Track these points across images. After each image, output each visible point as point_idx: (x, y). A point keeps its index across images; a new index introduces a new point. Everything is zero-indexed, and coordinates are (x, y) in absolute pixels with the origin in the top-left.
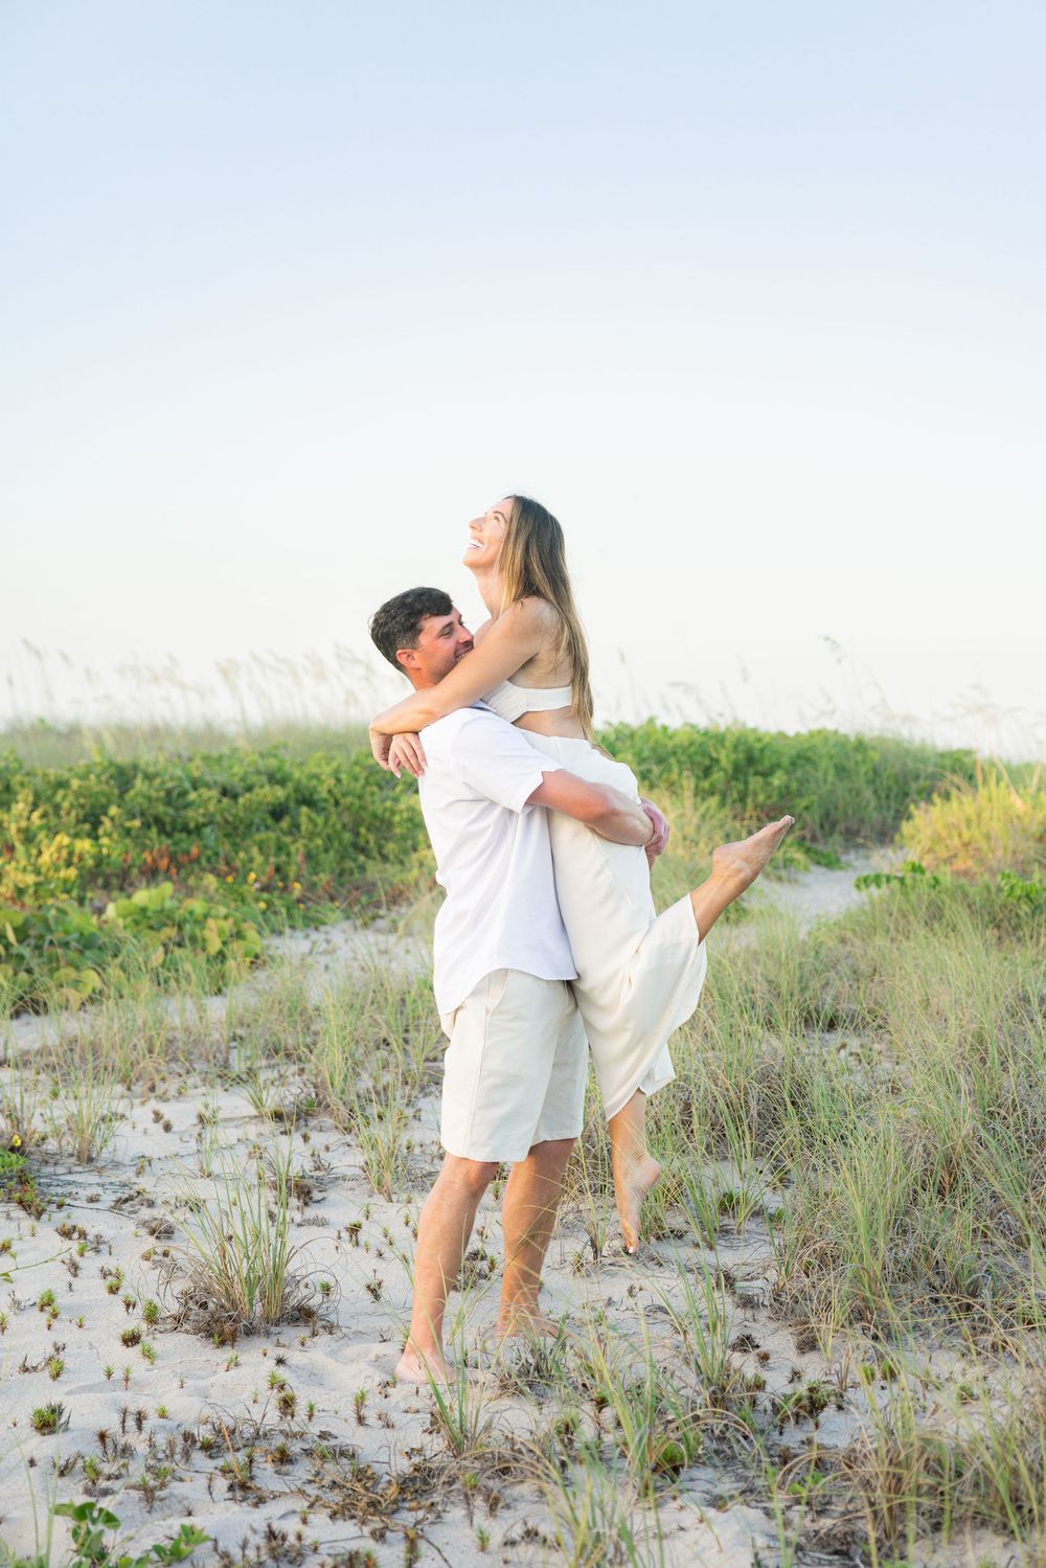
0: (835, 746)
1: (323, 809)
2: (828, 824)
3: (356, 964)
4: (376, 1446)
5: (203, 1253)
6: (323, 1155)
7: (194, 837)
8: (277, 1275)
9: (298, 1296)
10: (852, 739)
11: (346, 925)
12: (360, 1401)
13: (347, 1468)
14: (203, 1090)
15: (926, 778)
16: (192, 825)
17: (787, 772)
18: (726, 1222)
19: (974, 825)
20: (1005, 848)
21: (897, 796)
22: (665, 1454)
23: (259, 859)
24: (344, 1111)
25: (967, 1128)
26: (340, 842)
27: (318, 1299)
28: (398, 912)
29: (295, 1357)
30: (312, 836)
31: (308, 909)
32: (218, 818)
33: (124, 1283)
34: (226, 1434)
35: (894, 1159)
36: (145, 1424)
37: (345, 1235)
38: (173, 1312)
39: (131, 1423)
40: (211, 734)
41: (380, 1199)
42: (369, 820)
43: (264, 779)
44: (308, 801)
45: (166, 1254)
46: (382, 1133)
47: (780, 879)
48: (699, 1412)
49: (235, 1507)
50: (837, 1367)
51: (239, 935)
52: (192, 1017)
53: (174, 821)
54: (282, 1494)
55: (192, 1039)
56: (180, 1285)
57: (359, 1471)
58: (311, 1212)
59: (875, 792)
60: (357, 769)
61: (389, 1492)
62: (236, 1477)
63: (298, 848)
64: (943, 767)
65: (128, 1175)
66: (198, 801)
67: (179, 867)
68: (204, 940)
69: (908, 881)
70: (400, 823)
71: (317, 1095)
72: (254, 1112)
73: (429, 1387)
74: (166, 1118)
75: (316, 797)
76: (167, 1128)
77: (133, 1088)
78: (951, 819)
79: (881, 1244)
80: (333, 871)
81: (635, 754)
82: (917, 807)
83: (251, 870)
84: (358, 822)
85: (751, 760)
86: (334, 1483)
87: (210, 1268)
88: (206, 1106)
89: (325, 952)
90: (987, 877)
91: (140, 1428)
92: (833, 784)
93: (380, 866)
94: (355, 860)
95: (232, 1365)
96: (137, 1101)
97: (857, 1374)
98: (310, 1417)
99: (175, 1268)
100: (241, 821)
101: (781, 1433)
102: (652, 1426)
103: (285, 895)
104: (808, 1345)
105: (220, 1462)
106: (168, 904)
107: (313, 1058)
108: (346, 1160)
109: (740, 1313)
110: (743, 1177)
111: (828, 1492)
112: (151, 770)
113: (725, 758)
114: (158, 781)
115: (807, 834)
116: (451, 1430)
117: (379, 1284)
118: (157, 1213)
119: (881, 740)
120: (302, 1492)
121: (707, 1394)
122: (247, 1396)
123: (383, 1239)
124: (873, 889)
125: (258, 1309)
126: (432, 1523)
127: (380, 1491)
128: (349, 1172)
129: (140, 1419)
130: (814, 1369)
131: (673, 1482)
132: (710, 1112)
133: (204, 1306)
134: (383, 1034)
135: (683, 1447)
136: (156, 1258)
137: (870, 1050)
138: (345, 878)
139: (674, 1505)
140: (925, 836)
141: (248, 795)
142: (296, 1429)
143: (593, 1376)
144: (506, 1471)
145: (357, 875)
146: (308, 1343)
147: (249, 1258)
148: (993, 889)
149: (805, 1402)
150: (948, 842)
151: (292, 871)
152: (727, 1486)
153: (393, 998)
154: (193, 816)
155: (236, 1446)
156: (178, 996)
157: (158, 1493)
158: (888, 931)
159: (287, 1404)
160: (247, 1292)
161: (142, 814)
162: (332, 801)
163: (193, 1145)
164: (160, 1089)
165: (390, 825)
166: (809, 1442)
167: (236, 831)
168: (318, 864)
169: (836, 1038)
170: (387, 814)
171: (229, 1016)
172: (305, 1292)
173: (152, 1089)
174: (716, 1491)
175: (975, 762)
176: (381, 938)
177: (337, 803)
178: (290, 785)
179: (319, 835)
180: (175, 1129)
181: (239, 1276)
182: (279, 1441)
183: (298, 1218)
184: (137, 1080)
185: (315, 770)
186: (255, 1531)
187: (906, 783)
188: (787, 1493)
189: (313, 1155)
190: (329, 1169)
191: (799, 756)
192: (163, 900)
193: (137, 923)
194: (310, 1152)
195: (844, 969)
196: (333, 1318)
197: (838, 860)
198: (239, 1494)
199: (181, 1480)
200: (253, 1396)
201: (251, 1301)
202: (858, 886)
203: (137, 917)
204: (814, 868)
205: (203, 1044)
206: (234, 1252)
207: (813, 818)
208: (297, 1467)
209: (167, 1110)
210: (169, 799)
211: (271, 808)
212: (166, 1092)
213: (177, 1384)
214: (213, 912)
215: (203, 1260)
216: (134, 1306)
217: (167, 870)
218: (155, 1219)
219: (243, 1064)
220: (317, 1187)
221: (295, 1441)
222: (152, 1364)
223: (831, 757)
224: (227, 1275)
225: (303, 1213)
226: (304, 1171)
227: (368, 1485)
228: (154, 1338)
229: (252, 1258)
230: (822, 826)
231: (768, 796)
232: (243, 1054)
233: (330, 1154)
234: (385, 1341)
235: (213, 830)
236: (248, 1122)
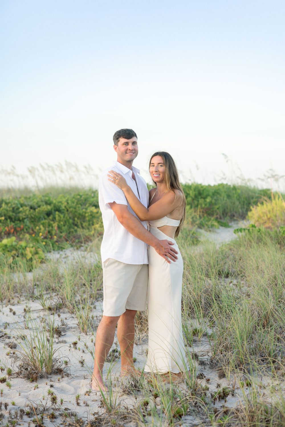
0: (226, 189)
1: (63, 212)
2: (225, 213)
3: (75, 261)
4: (83, 412)
5: (26, 352)
6: (65, 321)
7: (22, 222)
8: (50, 359)
9: (57, 366)
10: (232, 186)
11: (71, 249)
12: (78, 398)
13: (74, 419)
14: (26, 301)
15: (256, 198)
17: (212, 197)
18: (195, 338)
19: (271, 212)
20: (281, 220)
21: (246, 204)
22: (177, 411)
23: (43, 229)
24: (71, 307)
25: (271, 306)
26: (69, 223)
27: (63, 366)
28: (88, 245)
29: (56, 385)
31: (59, 244)
32: (29, 216)
34: (34, 410)
35: (248, 315)
36: (8, 407)
37: (72, 346)
38: (16, 371)
39: (3, 407)
40: (27, 190)
41: (84, 334)
42: (78, 215)
43: (44, 203)
44: (58, 210)
45: (14, 353)
46: (83, 313)
47: (210, 231)
48: (188, 398)
50: (232, 382)
51: (37, 253)
52: (22, 278)
53: (15, 217)
55: (22, 285)
56: (19, 363)
57: (78, 420)
58: (61, 339)
59: (240, 203)
60: (74, 200)
61: (88, 426)
62: (38, 423)
63: (55, 225)
64: (261, 194)
65: (1, 329)
66: (23, 211)
67: (17, 232)
68: (26, 254)
69: (251, 230)
70: (88, 216)
71: (62, 302)
72: (42, 308)
74: (14, 310)
75: (61, 209)
76: (14, 314)
77: (3, 301)
78: (264, 211)
79: (245, 343)
80: (66, 232)
82: (253, 207)
83: (40, 232)
84: (74, 216)
85: (200, 194)
86: (70, 424)
87: (28, 357)
88: (27, 307)
89: (64, 258)
90: (276, 228)
91: (6, 409)
92: (226, 200)
93: (82, 230)
94: (74, 228)
95: (36, 388)
96: (4, 306)
97: (238, 384)
98: (62, 403)
99: (17, 358)
100: (37, 217)
101: (214, 404)
102: (172, 403)
103: (52, 240)
104: (222, 376)
105: (32, 419)
106: (14, 243)
107: (61, 290)
108: (72, 322)
109: (200, 367)
110: (200, 324)
111: (230, 422)
112: (8, 201)
113: (192, 193)
114: (10, 205)
115: (218, 216)
116: (107, 406)
117: (84, 361)
118: (12, 340)
121: (190, 392)
122: (41, 397)
123: (84, 346)
124: (240, 233)
125: (44, 369)
128: (73, 326)
129: (6, 406)
130: (224, 383)
131: (180, 420)
132: (189, 303)
133: (27, 369)
134: (83, 282)
135: (182, 409)
137: (240, 283)
138: (71, 234)
140: (256, 216)
141: (39, 209)
142: (57, 407)
143: (153, 388)
144: (125, 418)
145: (74, 233)
146: (61, 380)
147: (41, 353)
148: (278, 232)
149: (222, 394)
150: (263, 218)
151: (54, 232)
152: (197, 422)
153: (86, 271)
154: (21, 216)
155: (38, 414)
156: (18, 272)
158: (245, 245)
159: (54, 400)
160: (40, 364)
161: (5, 215)
162: (66, 210)
163: (23, 319)
164: (12, 301)
165: (85, 217)
166: (223, 407)
167: (35, 220)
168: (62, 230)
169: (228, 280)
170: (84, 214)
171: (34, 278)
172: (59, 364)
173: (9, 301)
174: (194, 423)
175: (271, 193)
176: (82, 253)
177: (67, 211)
178: (52, 205)
179: (62, 221)
180: (16, 314)
181: (38, 359)
182: (51, 411)
183: (57, 341)
184: (4, 299)
185: (60, 200)
187: (249, 200)
188: (217, 423)
189: (61, 321)
190: (67, 325)
191: (215, 192)
192: (12, 242)
193: (3, 250)
194: (61, 320)
195: (231, 258)
196: (68, 372)
197: (228, 225)
199: (20, 425)
200: (43, 398)
201: (42, 367)
202: (235, 233)
203: (4, 248)
204: (221, 228)
205: (25, 287)
206: (36, 352)
207: (220, 212)
208: (57, 420)
209: (14, 308)
210: (13, 210)
211: (46, 213)
212: (13, 303)
213: (18, 394)
214: (28, 246)
215: (26, 354)
216: (4, 370)
217: (13, 233)
218: (10, 342)
219: (38, 293)
220: (63, 331)
221: (57, 411)
222: (10, 388)
223: (225, 192)
224: (34, 359)
225: (58, 339)
226: (58, 326)
227: (81, 424)
228: (10, 380)
229: (42, 353)
230: (223, 214)
231: (206, 205)
232: (38, 290)
233: (67, 320)
234: (85, 379)
235: (28, 220)
236: (40, 311)
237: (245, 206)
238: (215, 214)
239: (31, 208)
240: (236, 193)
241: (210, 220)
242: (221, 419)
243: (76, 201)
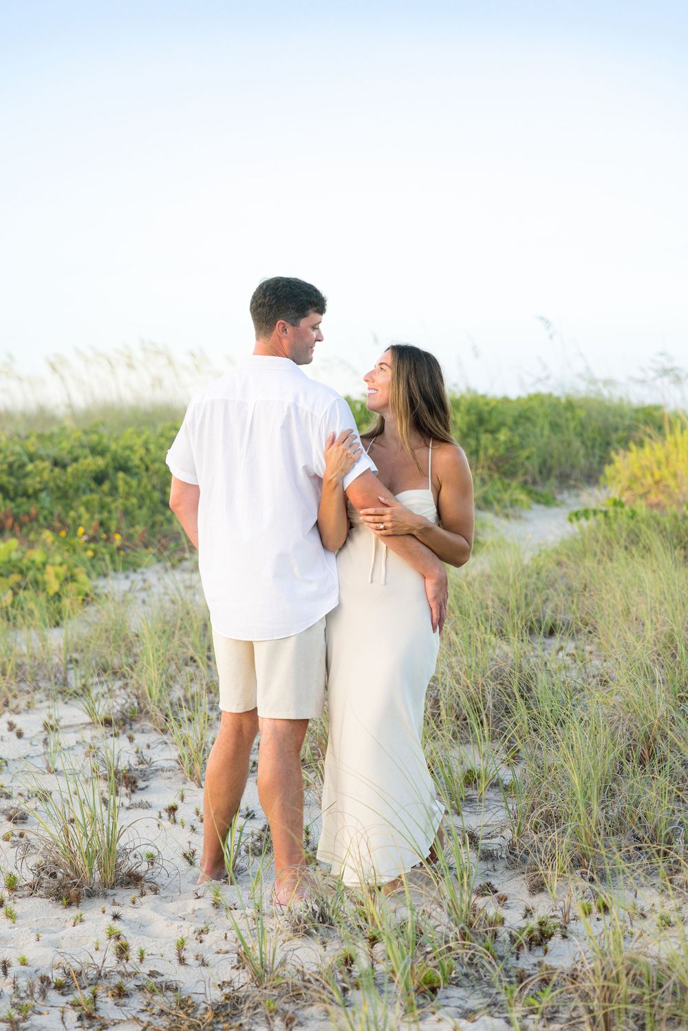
0: (549, 406)
1: (136, 474)
2: (545, 470)
3: (167, 598)
4: (194, 981)
5: (51, 835)
6: (145, 752)
7: (32, 500)
8: (110, 850)
9: (130, 864)
10: (563, 400)
11: (158, 567)
12: (181, 946)
13: (172, 999)
14: (46, 704)
15: (624, 430)
17: (511, 429)
18: (470, 792)
19: (663, 467)
21: (601, 445)
22: (425, 978)
23: (86, 516)
24: (161, 717)
25: (662, 709)
27: (144, 866)
29: (128, 913)
30: (128, 496)
31: (127, 555)
32: (52, 485)
34: (74, 975)
35: (603, 736)
36: (10, 971)
37: (165, 815)
38: (28, 881)
40: (43, 416)
41: (192, 785)
43: (87, 451)
44: (124, 468)
45: (21, 836)
46: (191, 733)
47: (507, 516)
48: (452, 944)
50: (561, 904)
51: (71, 578)
52: (37, 644)
53: (16, 488)
54: (120, 1022)
55: (36, 663)
56: (33, 860)
57: (182, 1001)
58: (137, 798)
59: (583, 443)
61: (206, 1017)
62: (84, 1010)
63: (117, 506)
64: (638, 421)
66: (35, 471)
67: (21, 527)
68: (45, 583)
69: (611, 514)
71: (139, 704)
72: (87, 719)
73: (234, 932)
74: (18, 727)
75: (130, 464)
76: (20, 735)
78: (645, 462)
79: (595, 806)
80: (146, 524)
82: (617, 453)
83: (80, 525)
85: (481, 421)
86: (162, 1011)
87: (57, 845)
88: (50, 717)
89: (144, 589)
90: (674, 508)
91: (5, 974)
92: (549, 437)
94: (163, 514)
95: (78, 921)
97: (577, 910)
98: (141, 960)
99: (28, 848)
100: (71, 486)
101: (518, 959)
102: (414, 957)
103: (109, 545)
104: (538, 887)
105: (70, 998)
106: (14, 556)
107: (135, 675)
108: (164, 756)
109: (484, 866)
110: (483, 756)
111: (556, 1004)
115: (530, 479)
116: (253, 966)
117: (193, 853)
118: (15, 802)
119: (586, 400)
120: (137, 1020)
121: (457, 930)
122: (90, 946)
123: (195, 817)
124: (583, 521)
125: (97, 876)
127: (199, 1016)
128: (166, 764)
129: (5, 966)
130: (543, 907)
131: (432, 1000)
132: (455, 705)
133: (53, 875)
134: (191, 652)
135: (439, 973)
136: (14, 838)
137: (583, 651)
138: (157, 529)
139: (433, 1018)
140: (624, 476)
141: (75, 465)
142: (130, 970)
143: (366, 919)
144: (298, 997)
145: (166, 527)
146: (138, 901)
147: (87, 836)
148: (680, 517)
149: (536, 933)
150: (643, 480)
151: (113, 525)
152: (475, 1002)
154: (31, 483)
155: (83, 985)
156: (25, 628)
157: (22, 1025)
158: (595, 554)
159: (122, 951)
160: (87, 863)
162: (143, 467)
163: (41, 748)
164: (13, 704)
166: (540, 964)
167: (64, 495)
168: (133, 518)
169: (555, 642)
171: (67, 643)
172: (134, 861)
173: (6, 704)
174: (467, 1006)
175: (662, 417)
176: (187, 576)
177: (147, 469)
178: (109, 456)
179: (134, 494)
180: (26, 735)
181: (80, 851)
182: (117, 980)
183: (127, 802)
185: (129, 443)
187: (608, 434)
188: (523, 1006)
189: (137, 752)
190: (150, 763)
191: (520, 416)
192: (10, 552)
194: (135, 749)
195: (561, 586)
196: (157, 881)
197: (554, 499)
198: (86, 1023)
199: (40, 1013)
200: (95, 946)
201: (90, 870)
202: (570, 520)
204: (535, 506)
205: (46, 667)
206: (76, 832)
207: (533, 466)
208: (132, 1000)
209: (19, 721)
210: (11, 470)
211: (93, 475)
212: (17, 707)
213: (34, 938)
214: (51, 561)
215: (51, 840)
217: (12, 529)
218: (12, 808)
219: (79, 681)
220: (141, 778)
221: (130, 980)
222: (14, 923)
223: (546, 416)
224: (71, 851)
225: (130, 799)
226: (130, 765)
227: (189, 1011)
228: (15, 903)
229: (90, 836)
230: (541, 472)
231: (497, 450)
232: (78, 673)
233: (151, 751)
234: (199, 897)
235: (48, 495)
236: (84, 728)
238: (521, 473)
241: (507, 488)
242: (535, 997)
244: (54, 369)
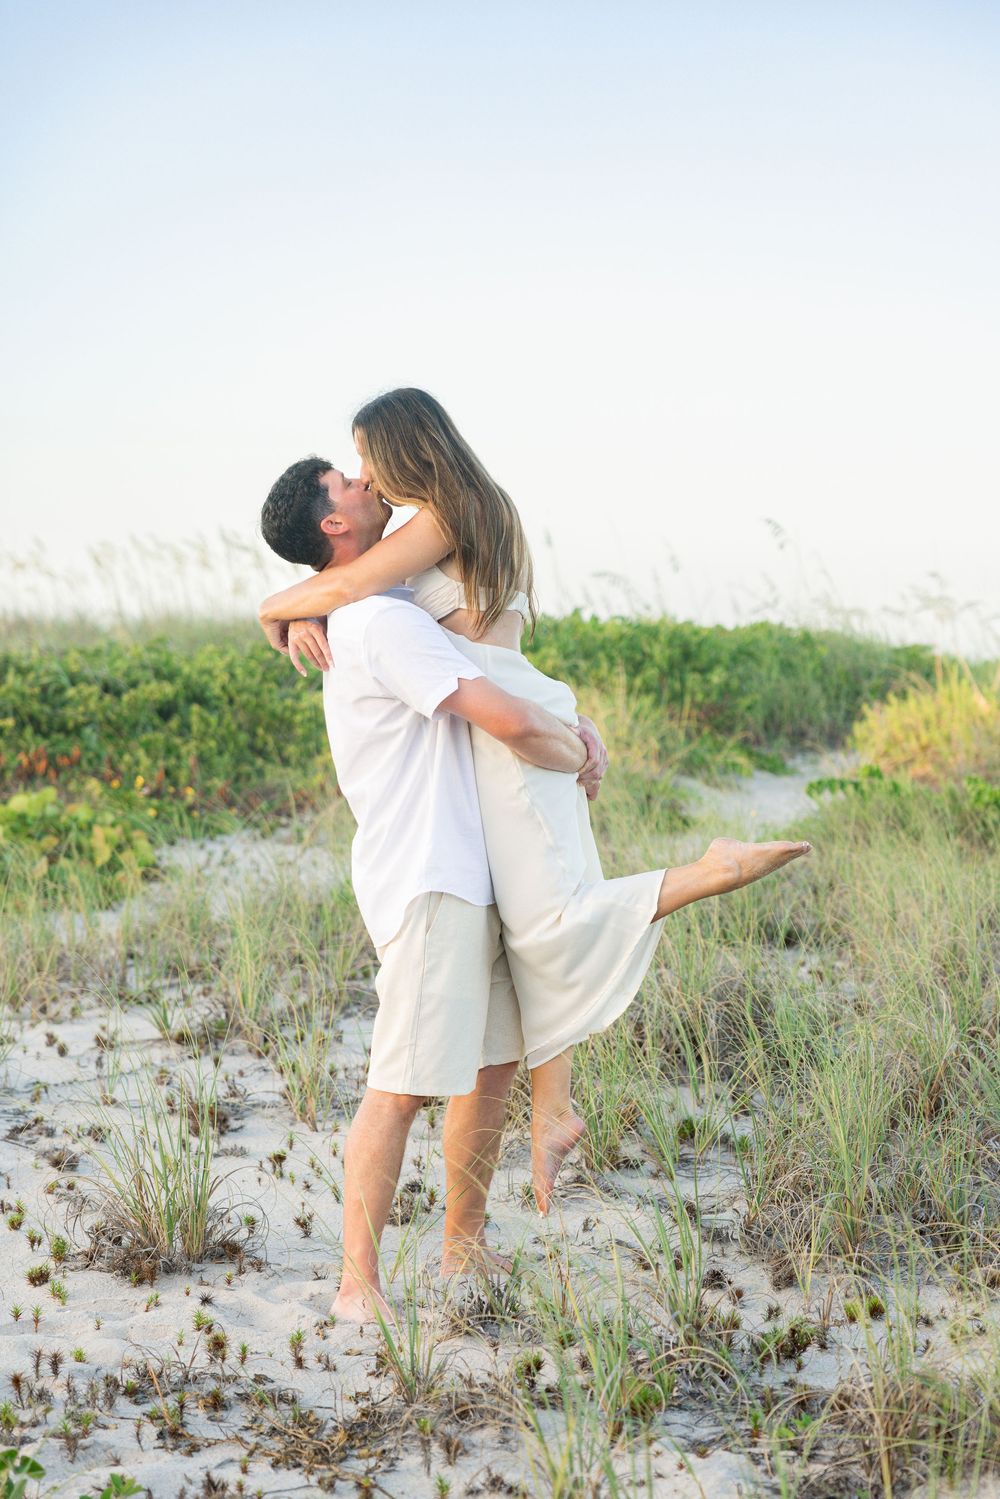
0: (780, 640)
1: (216, 708)
2: (772, 726)
3: (259, 877)
4: (319, 1390)
5: (117, 1185)
6: (238, 1080)
7: (73, 738)
8: (199, 1208)
9: (222, 1231)
10: (800, 634)
11: (245, 834)
12: (297, 1344)
13: (288, 1414)
14: (99, 1011)
15: (880, 676)
16: (71, 725)
17: (728, 669)
18: (686, 1150)
19: (933, 727)
20: (967, 752)
21: (848, 695)
22: (639, 1395)
23: (145, 761)
24: (259, 1034)
25: (949, 1048)
26: (236, 743)
27: (244, 1233)
28: (302, 821)
29: (221, 1296)
30: (203, 736)
31: (202, 816)
32: (100, 717)
33: (27, 1218)
34: (154, 1377)
36: (62, 1368)
37: (268, 1166)
38: (82, 1249)
39: (45, 1367)
40: (81, 628)
41: (303, 1128)
42: (266, 719)
43: (149, 674)
44: (198, 697)
45: (71, 1187)
46: (303, 1057)
48: (673, 1352)
49: (166, 1456)
50: (818, 1303)
51: (128, 846)
52: (82, 933)
53: (50, 720)
54: (217, 1442)
55: (84, 956)
56: (91, 1220)
57: (301, 1416)
58: (228, 1142)
59: (825, 690)
60: (253, 664)
61: (336, 1439)
62: (165, 1424)
63: (189, 749)
64: (897, 663)
65: (22, 1102)
66: (77, 698)
67: (58, 771)
68: (92, 850)
69: (865, 787)
70: (302, 723)
71: (227, 1015)
72: (157, 1034)
74: (61, 1040)
75: (208, 694)
76: (62, 1052)
77: (21, 1009)
78: (908, 720)
79: (866, 1172)
80: (227, 775)
81: (559, 648)
82: (871, 707)
83: (136, 775)
84: (255, 721)
85: (687, 656)
86: (274, 1429)
87: (126, 1200)
88: (103, 1028)
89: (224, 864)
90: (951, 783)
91: (56, 1372)
92: (778, 681)
93: (280, 770)
94: (252, 764)
95: (153, 1304)
96: (26, 1024)
97: (839, 1312)
98: (243, 1359)
99: (82, 1202)
100: (126, 720)
101: (762, 1374)
103: (178, 802)
104: (786, 1280)
105: (148, 1408)
106: (51, 811)
107: (223, 976)
108: (263, 1086)
109: (707, 1248)
110: (701, 1103)
111: (818, 1436)
112: (24, 663)
113: (659, 652)
114: (31, 676)
115: (751, 735)
116: (401, 1372)
117: (310, 1218)
118: (59, 1142)
119: (828, 633)
120: (239, 1440)
121: (681, 1332)
122: (171, 1337)
123: (309, 1170)
124: (826, 795)
125: (178, 1244)
126: (386, 1471)
127: (325, 1438)
128: (268, 1098)
129: (56, 1362)
130: (794, 1307)
131: (648, 1426)
132: (664, 1032)
133: (118, 1241)
134: (297, 949)
135: (658, 1388)
136: (60, 1191)
137: (832, 967)
138: (241, 784)
139: (650, 1451)
140: (879, 739)
141: (132, 692)
142: (228, 1372)
144: (464, 1415)
145: (254, 780)
146: (235, 1281)
147: (168, 1190)
148: (959, 794)
149: (787, 1341)
150: (905, 745)
151: (183, 775)
152: (705, 1431)
153: (306, 911)
154: (72, 715)
155: (165, 1391)
156: (67, 911)
157: (81, 1442)
158: (846, 838)
159: (218, 1346)
160: (166, 1227)
161: (16, 712)
162: (226, 699)
163: (92, 1069)
164: (53, 1009)
165: (290, 726)
166: (791, 1384)
167: (118, 731)
168: (211, 767)
169: (795, 955)
170: (288, 714)
171: (124, 932)
172: (229, 1227)
173: (44, 1010)
174: (694, 1436)
175: (933, 658)
177: (231, 701)
178: (179, 682)
179: (212, 735)
180: (71, 1053)
181: (158, 1208)
182: (211, 1385)
183: (214, 1148)
184: (26, 1000)
185: (208, 665)
186: (190, 1482)
187: (857, 681)
188: (773, 1437)
189: (226, 1080)
190: (245, 1096)
191: (740, 651)
192: (44, 806)
193: (14, 831)
194: (223, 1077)
196: (260, 1254)
197: (783, 765)
198: (170, 1442)
199: (105, 1427)
200: (178, 1338)
201: (170, 1236)
202: (809, 793)
203: (15, 825)
204: (759, 775)
205: (96, 962)
206: (153, 1184)
207: (757, 718)
208: (232, 1413)
209: (62, 1033)
210: (45, 695)
211: (158, 706)
212: (58, 1013)
213: (92, 1325)
214: (99, 819)
216: (39, 1242)
217: (45, 775)
218: (57, 1150)
219: (141, 984)
220: (233, 1115)
221: (228, 1386)
222: (63, 1304)
223: (776, 652)
224: (143, 1206)
225: (219, 1143)
226: (218, 1097)
227: (312, 1431)
228: (64, 1277)
229: (171, 1189)
230: (766, 728)
231: (707, 695)
232: (141, 972)
233: (243, 1079)
234: (319, 1278)
235: (94, 730)
236: (152, 1046)
237: (843, 704)
238: (739, 728)
239: (106, 688)
240: (812, 657)
241: (719, 748)
242: (789, 1425)
243: (260, 670)
244: (97, 561)
